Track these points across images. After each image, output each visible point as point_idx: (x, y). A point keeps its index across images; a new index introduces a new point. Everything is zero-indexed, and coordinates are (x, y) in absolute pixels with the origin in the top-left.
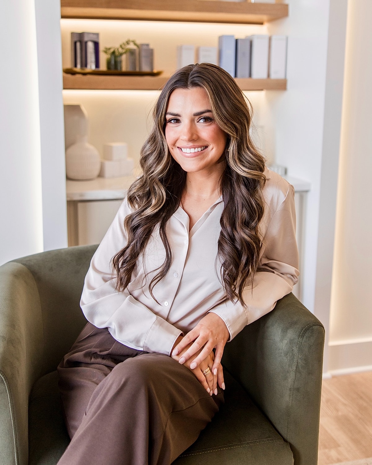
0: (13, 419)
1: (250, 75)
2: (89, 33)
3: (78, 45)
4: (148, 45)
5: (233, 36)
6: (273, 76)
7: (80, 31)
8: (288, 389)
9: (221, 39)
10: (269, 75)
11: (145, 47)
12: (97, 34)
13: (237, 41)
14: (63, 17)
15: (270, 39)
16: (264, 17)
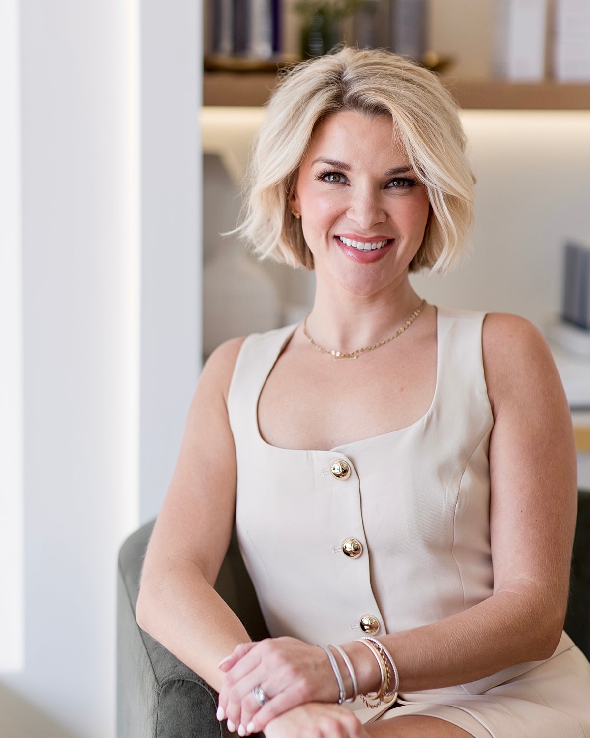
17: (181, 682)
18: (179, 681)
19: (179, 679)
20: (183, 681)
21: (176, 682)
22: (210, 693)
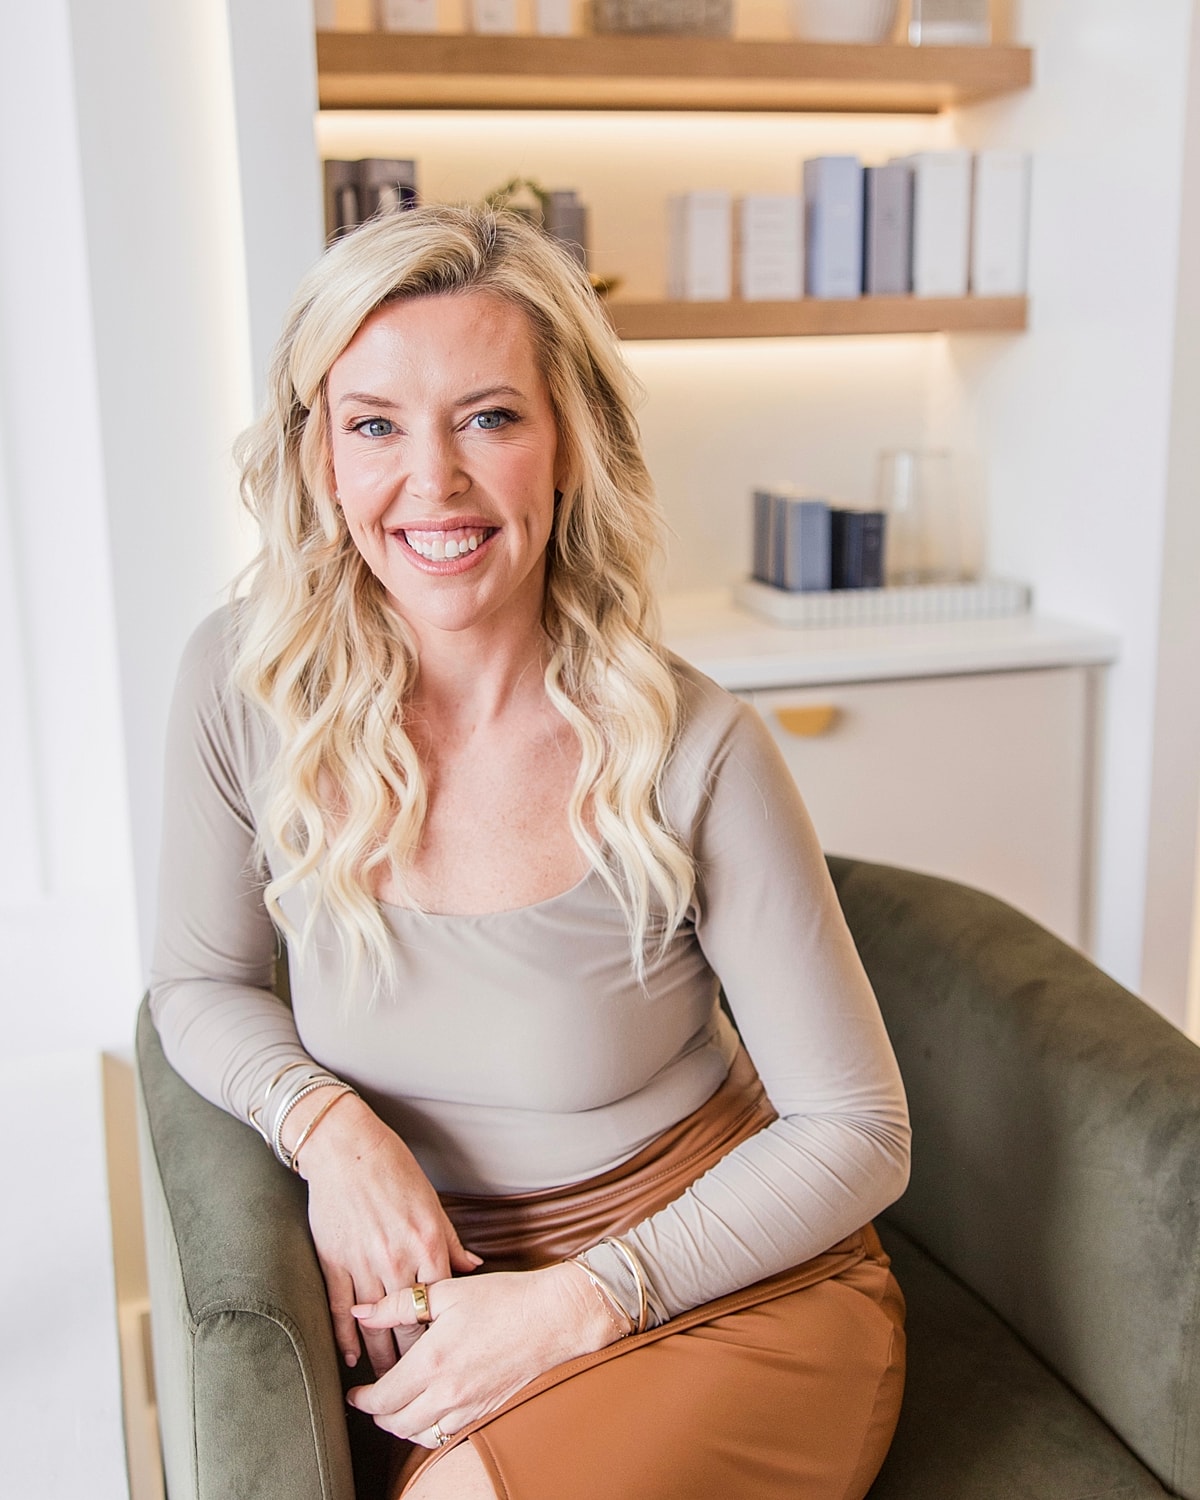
0: (323, 1465)
1: (910, 286)
2: (383, 161)
3: (349, 199)
4: (571, 194)
5: (850, 160)
6: (985, 287)
7: (353, 154)
8: (1177, 1326)
9: (812, 169)
10: (970, 285)
11: (562, 202)
12: (410, 164)
13: (866, 174)
14: (325, 106)
15: (974, 164)
16: (942, 91)
17: (231, 1314)
18: (227, 1313)
19: (227, 1309)
20: (234, 1313)
21: (222, 1316)
22: (277, 1322)
